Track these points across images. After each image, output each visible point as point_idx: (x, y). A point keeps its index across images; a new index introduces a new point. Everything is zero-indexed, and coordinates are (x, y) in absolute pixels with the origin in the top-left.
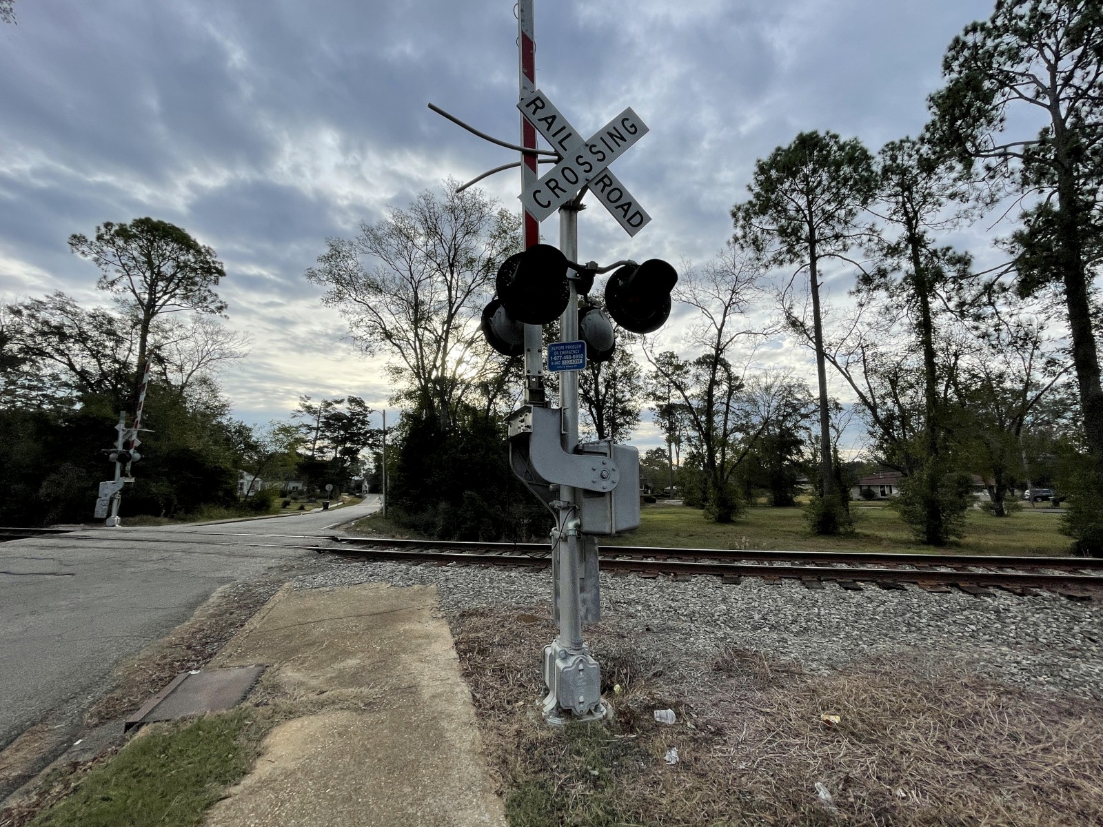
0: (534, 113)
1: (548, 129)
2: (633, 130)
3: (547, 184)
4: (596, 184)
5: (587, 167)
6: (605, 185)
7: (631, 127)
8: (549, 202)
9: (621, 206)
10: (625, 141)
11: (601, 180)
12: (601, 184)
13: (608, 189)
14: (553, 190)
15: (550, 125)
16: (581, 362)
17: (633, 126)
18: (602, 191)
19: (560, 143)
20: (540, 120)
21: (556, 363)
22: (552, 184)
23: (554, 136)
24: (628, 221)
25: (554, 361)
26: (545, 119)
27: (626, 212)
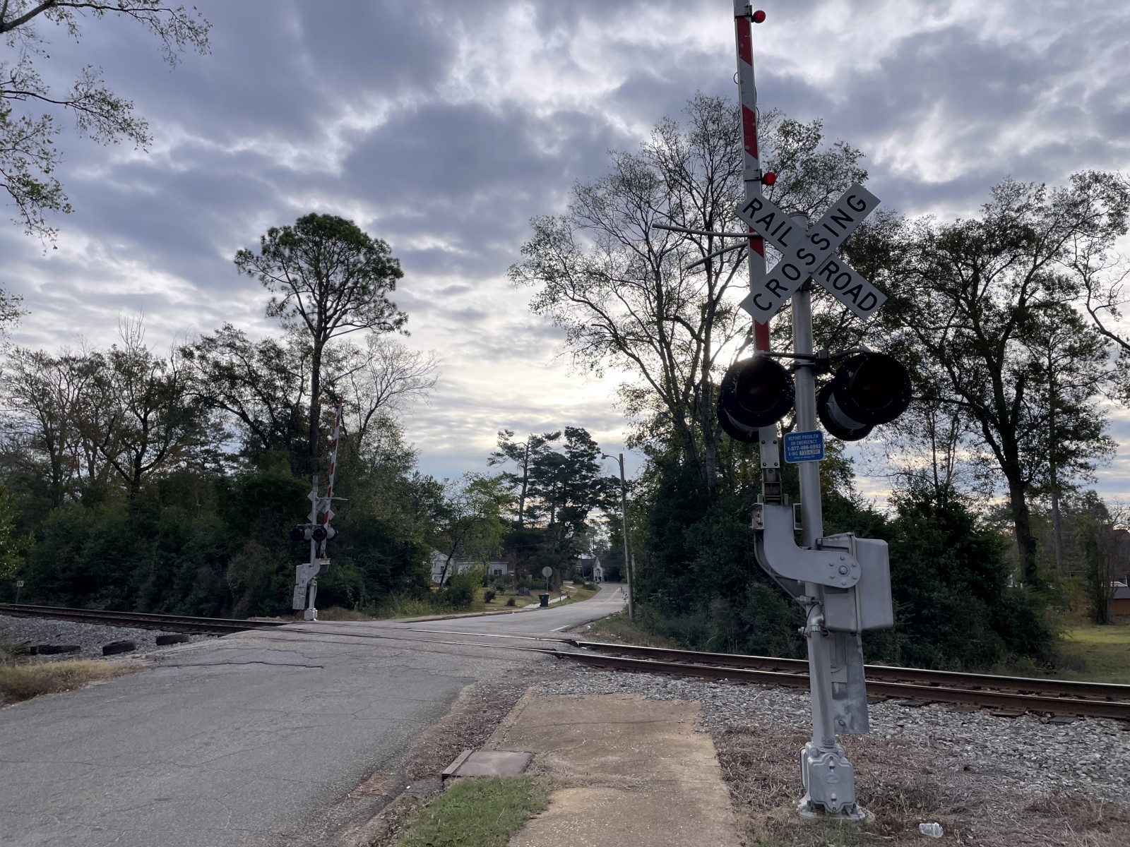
0: (751, 217)
1: (767, 229)
2: (861, 206)
3: (767, 286)
4: (820, 274)
5: (809, 259)
6: (831, 272)
7: (859, 203)
8: (770, 304)
9: (851, 291)
10: (851, 220)
11: (827, 268)
12: (827, 272)
13: (834, 276)
14: (773, 291)
15: (768, 224)
16: (819, 452)
17: (861, 201)
18: (828, 280)
19: (780, 240)
20: (757, 222)
21: (794, 454)
22: (773, 285)
23: (773, 234)
24: (859, 305)
25: (791, 452)
26: (763, 220)
27: (856, 296)
